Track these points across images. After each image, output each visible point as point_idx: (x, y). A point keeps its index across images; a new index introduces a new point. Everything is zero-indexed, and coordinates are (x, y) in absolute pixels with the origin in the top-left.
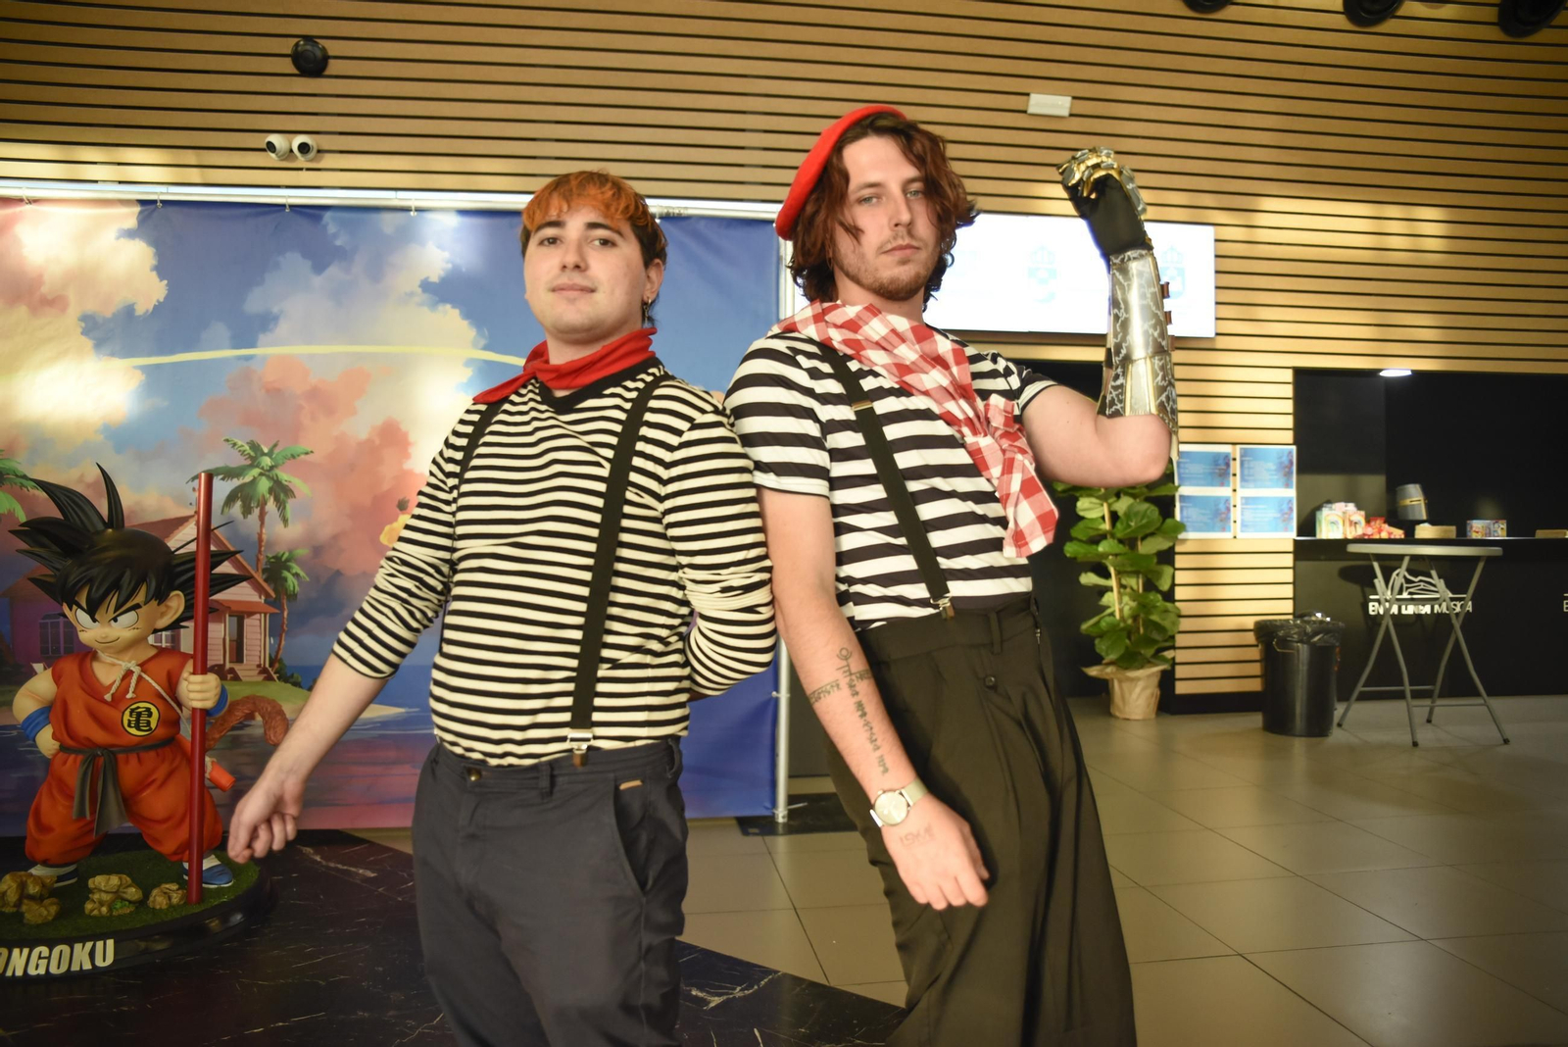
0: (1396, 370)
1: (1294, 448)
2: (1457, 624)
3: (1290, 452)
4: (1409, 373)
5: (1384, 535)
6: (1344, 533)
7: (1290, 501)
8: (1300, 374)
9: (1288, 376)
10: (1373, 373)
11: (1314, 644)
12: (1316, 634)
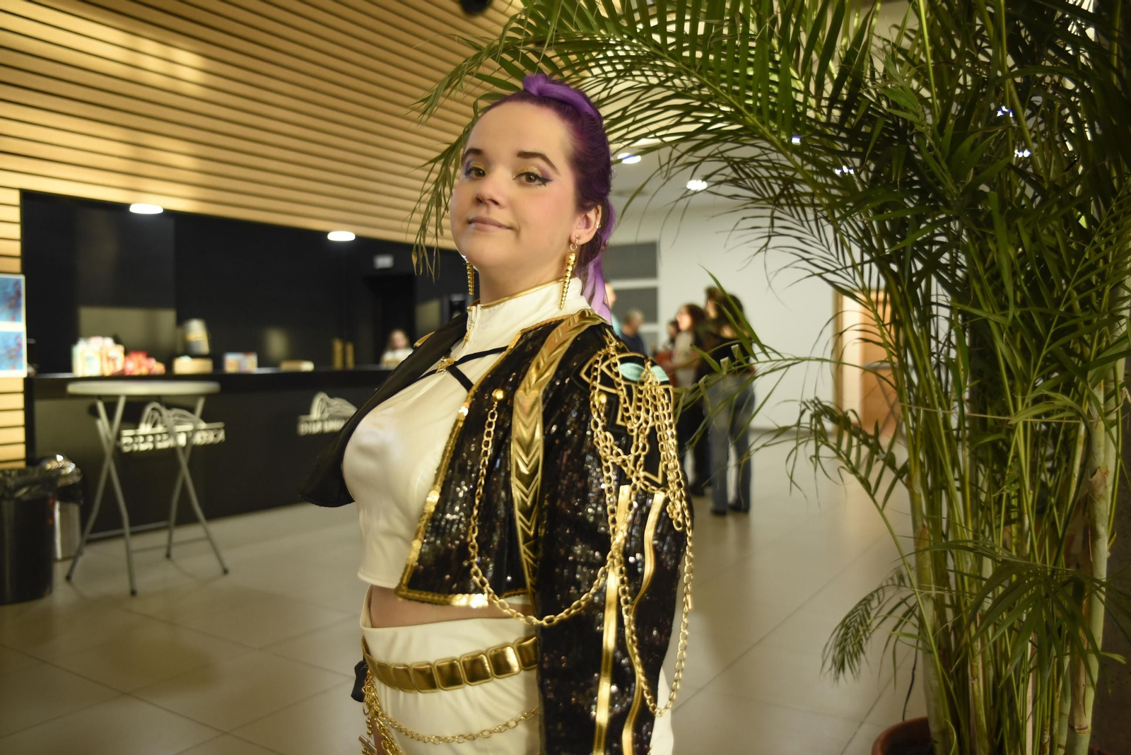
0: (147, 206)
1: (22, 278)
2: (183, 460)
3: (17, 283)
4: (161, 211)
5: (144, 371)
6: (102, 368)
7: (18, 336)
8: (30, 199)
9: (15, 198)
10: (123, 207)
11: (19, 499)
12: (19, 487)
